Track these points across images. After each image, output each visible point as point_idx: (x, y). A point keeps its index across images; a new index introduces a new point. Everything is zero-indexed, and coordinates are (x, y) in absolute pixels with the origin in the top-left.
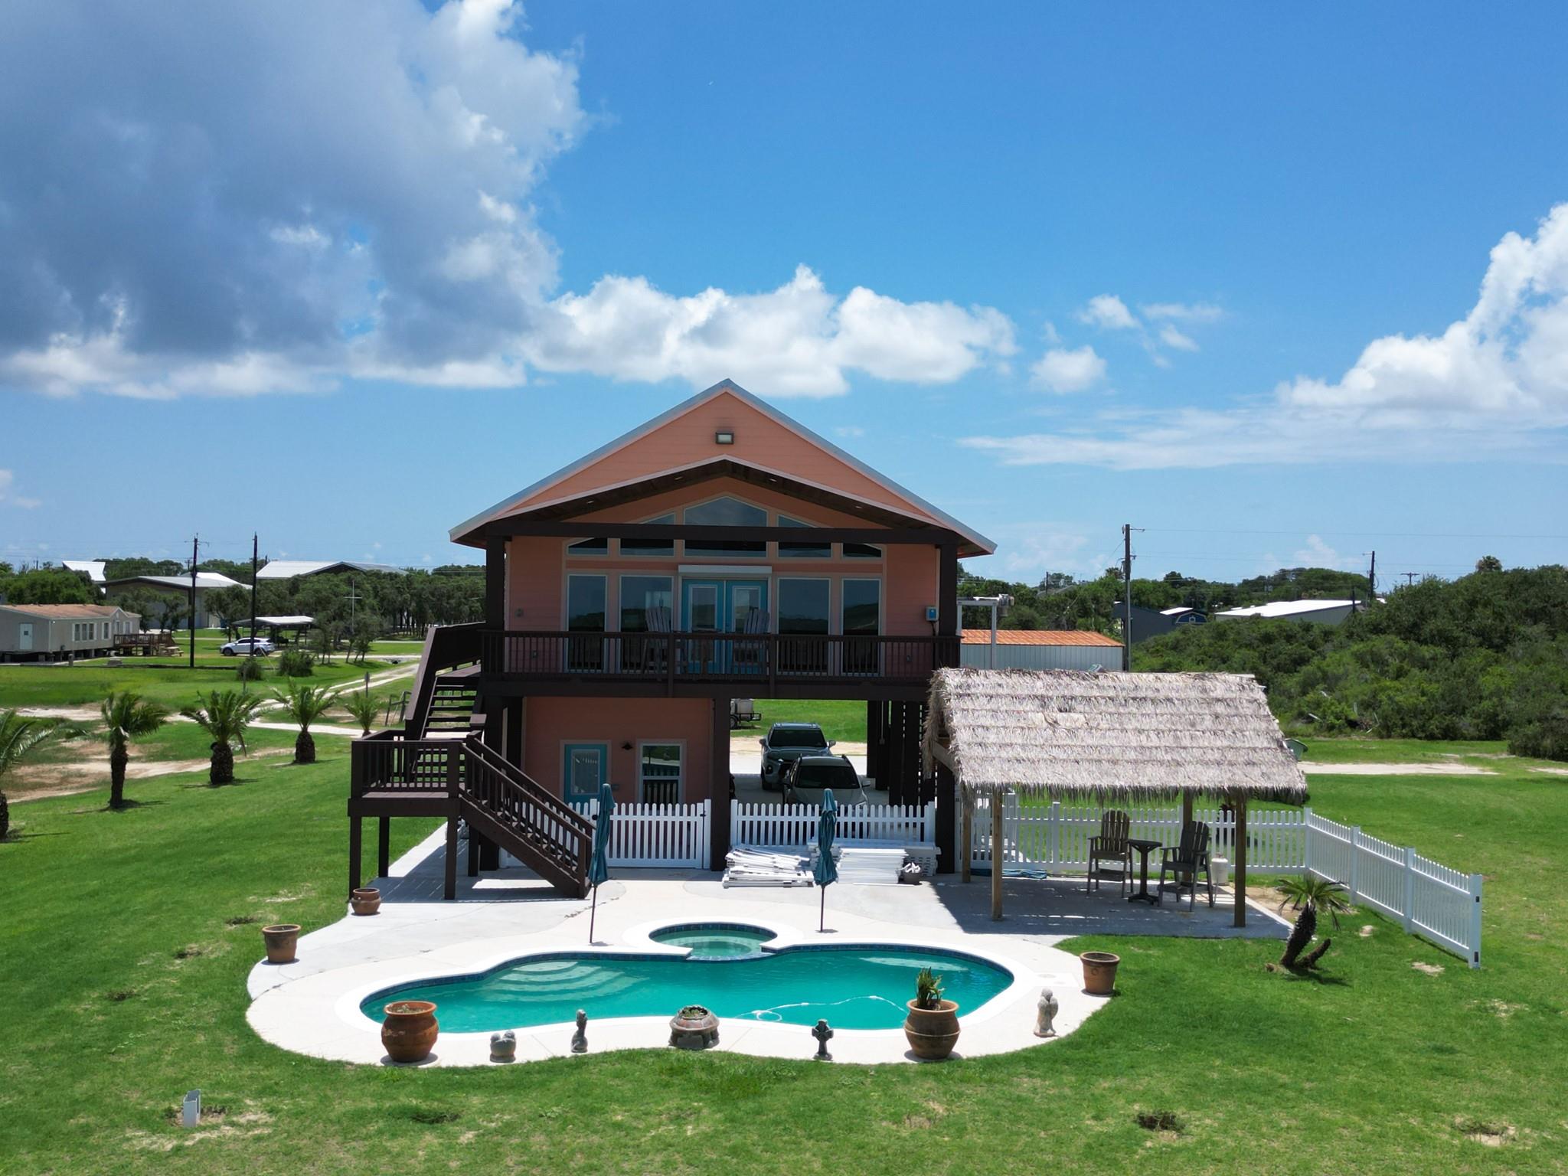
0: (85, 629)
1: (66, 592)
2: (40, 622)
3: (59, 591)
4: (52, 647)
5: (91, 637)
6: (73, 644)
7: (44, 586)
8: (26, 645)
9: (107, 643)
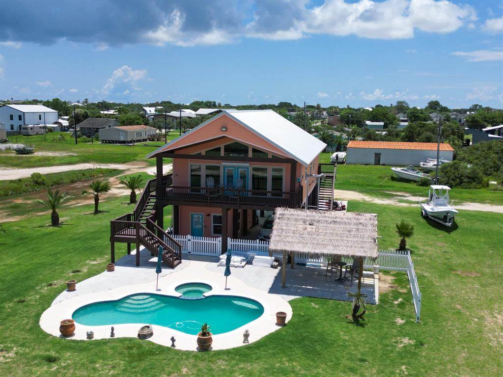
0: (139, 134)
1: (137, 121)
2: (125, 132)
3: (134, 121)
4: (129, 139)
5: (141, 136)
6: (135, 138)
7: (130, 119)
8: (122, 139)
9: (146, 138)
